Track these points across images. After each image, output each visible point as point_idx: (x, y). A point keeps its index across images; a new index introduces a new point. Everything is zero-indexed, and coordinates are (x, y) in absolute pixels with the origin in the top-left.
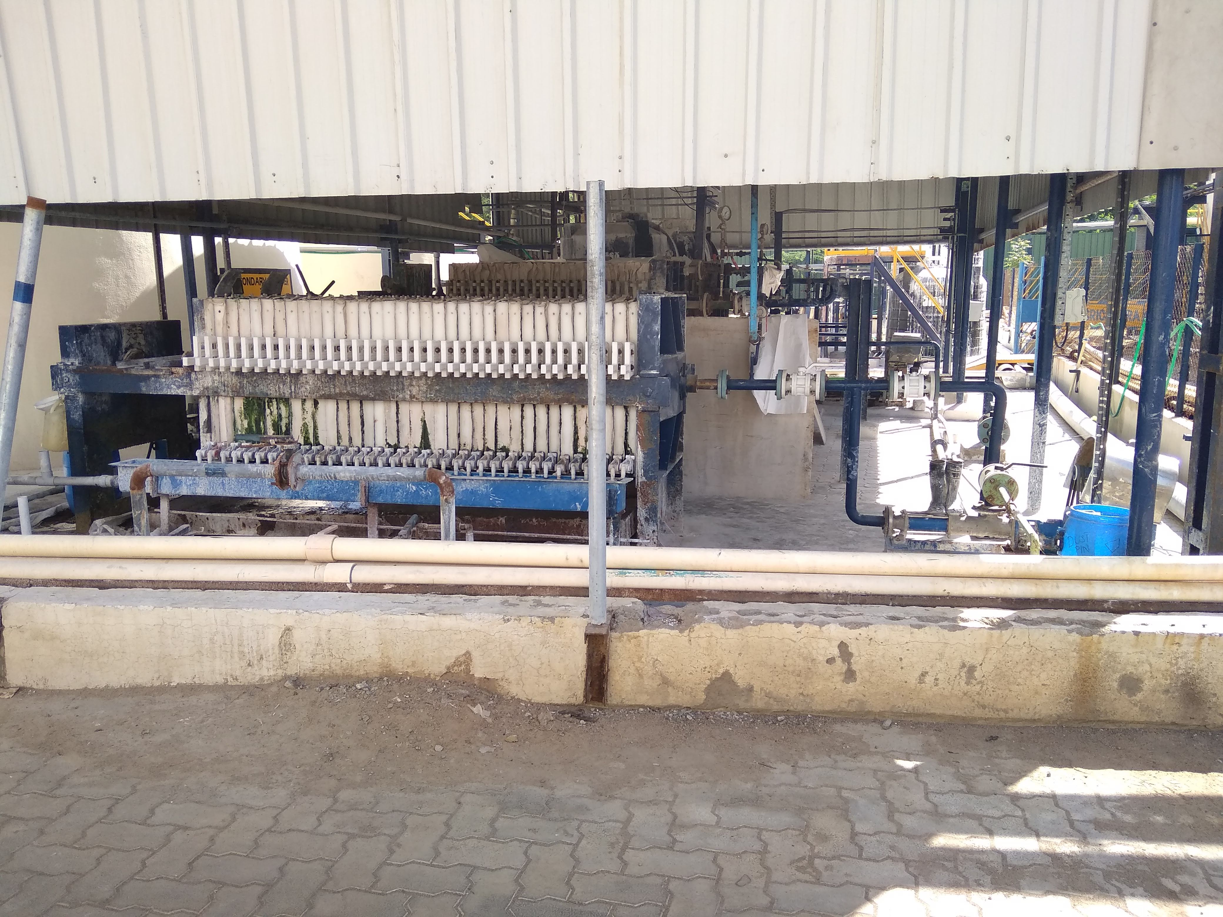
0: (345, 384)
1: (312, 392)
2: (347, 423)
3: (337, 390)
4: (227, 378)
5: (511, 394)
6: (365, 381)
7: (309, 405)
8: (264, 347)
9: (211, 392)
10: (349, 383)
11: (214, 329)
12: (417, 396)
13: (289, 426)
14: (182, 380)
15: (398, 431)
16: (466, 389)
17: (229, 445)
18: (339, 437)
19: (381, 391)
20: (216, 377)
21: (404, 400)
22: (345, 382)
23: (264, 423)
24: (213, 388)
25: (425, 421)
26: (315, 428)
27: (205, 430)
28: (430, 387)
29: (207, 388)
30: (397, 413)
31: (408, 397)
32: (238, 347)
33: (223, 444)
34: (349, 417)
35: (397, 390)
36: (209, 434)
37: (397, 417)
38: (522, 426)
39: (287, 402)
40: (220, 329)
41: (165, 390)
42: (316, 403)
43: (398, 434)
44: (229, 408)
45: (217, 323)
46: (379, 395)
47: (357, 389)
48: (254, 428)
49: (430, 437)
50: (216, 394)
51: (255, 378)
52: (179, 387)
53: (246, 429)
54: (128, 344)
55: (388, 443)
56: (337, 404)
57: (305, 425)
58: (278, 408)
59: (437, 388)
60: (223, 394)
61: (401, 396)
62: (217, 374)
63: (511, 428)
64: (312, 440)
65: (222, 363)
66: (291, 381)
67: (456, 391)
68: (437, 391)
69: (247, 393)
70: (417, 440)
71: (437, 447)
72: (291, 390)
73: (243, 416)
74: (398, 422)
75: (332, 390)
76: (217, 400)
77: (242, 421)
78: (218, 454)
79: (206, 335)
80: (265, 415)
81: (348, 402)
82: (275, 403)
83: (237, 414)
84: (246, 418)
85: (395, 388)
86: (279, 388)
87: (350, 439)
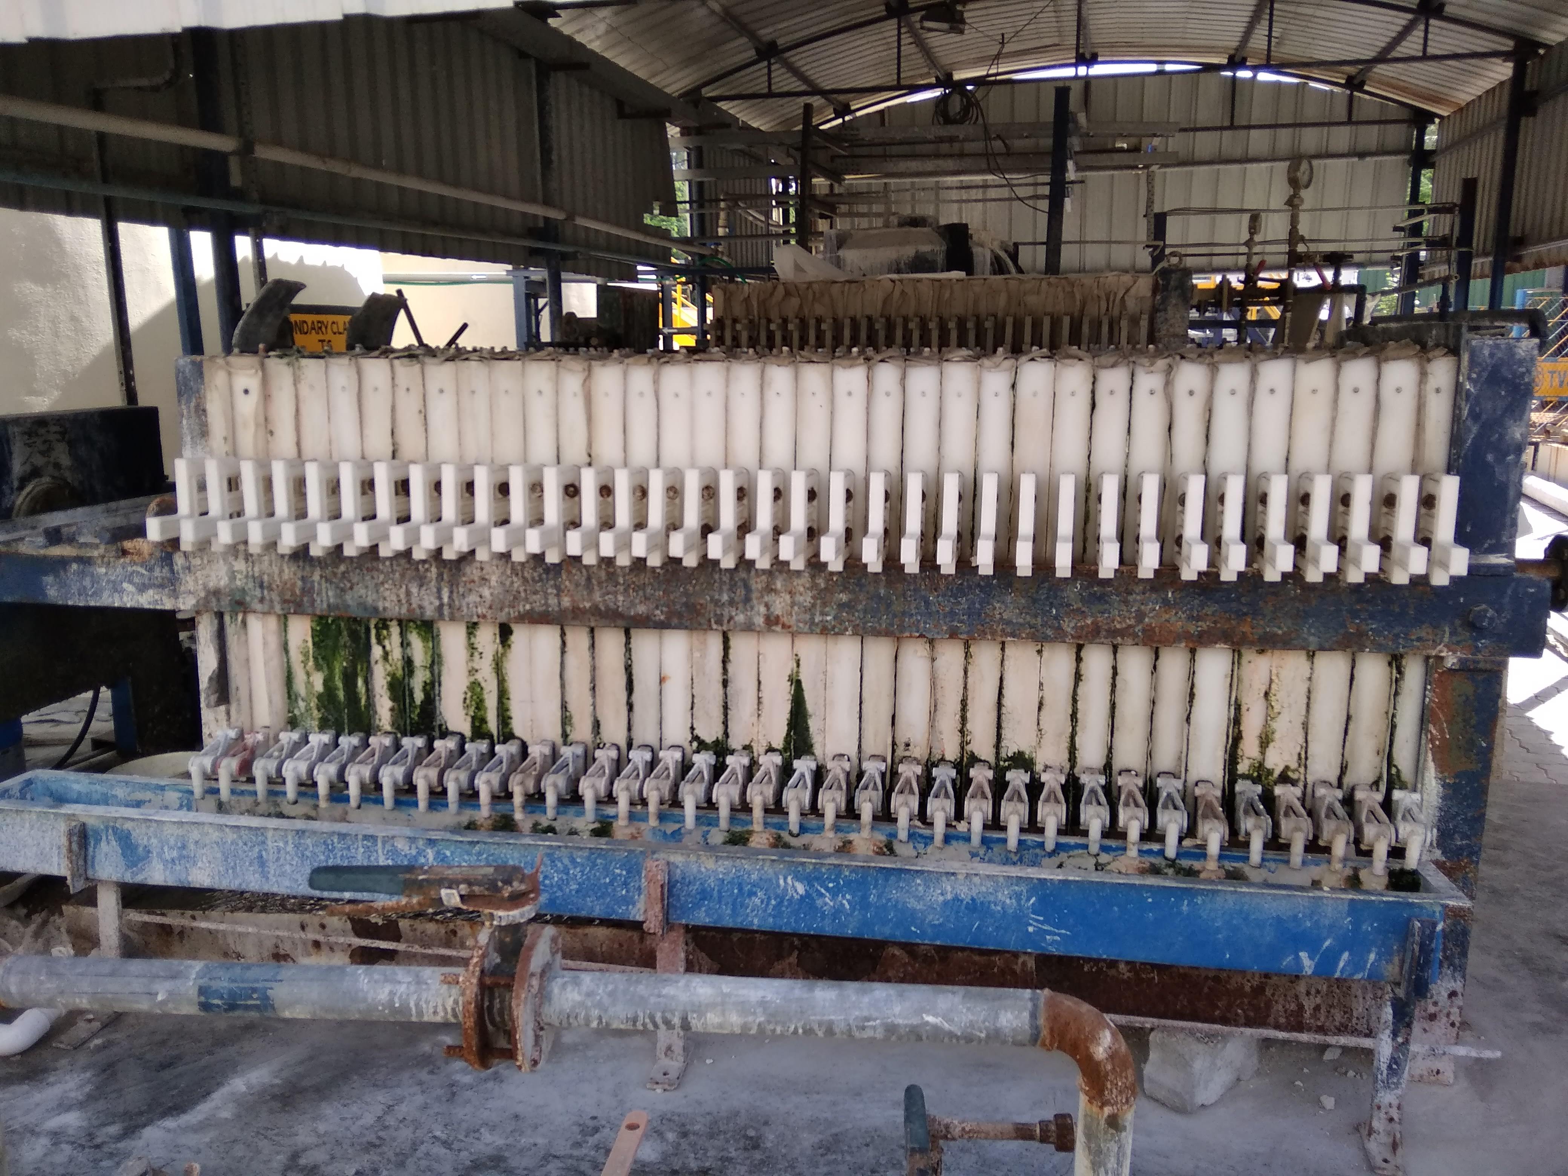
0: (589, 586)
1: (496, 606)
2: (587, 685)
3: (566, 602)
4: (267, 567)
5: (1056, 618)
6: (644, 578)
7: (487, 637)
8: (368, 486)
9: (225, 601)
10: (600, 583)
11: (232, 438)
12: (785, 619)
13: (432, 688)
14: (151, 570)
15: (726, 708)
16: (927, 603)
17: (277, 740)
18: (566, 720)
19: (686, 604)
20: (240, 565)
21: (749, 628)
22: (589, 579)
23: (367, 682)
24: (232, 593)
25: (799, 683)
26: (503, 695)
27: (214, 698)
28: (822, 596)
29: (217, 593)
30: (725, 660)
31: (759, 621)
32: (299, 486)
33: (260, 737)
34: (594, 669)
35: (732, 602)
36: (223, 708)
37: (725, 670)
38: (1075, 701)
39: (428, 628)
40: (247, 439)
41: (106, 594)
42: (505, 632)
43: (726, 715)
44: (274, 642)
45: (239, 421)
46: (680, 616)
47: (621, 598)
48: (341, 694)
49: (813, 724)
50: (241, 606)
51: (342, 568)
52: (142, 588)
53: (320, 697)
54: (28, 468)
55: (696, 738)
56: (563, 634)
57: (475, 688)
58: (405, 644)
59: (844, 597)
60: (258, 607)
61: (740, 618)
62: (241, 556)
63: (1041, 705)
64: (492, 725)
65: (256, 535)
66: (440, 576)
67: (897, 607)
68: (841, 606)
69: (321, 606)
70: (778, 733)
71: (832, 748)
72: (440, 598)
73: (311, 663)
74: (725, 683)
75: (552, 601)
76: (244, 623)
77: (308, 674)
78: (246, 767)
79: (211, 453)
80: (369, 662)
81: (592, 630)
82: (395, 630)
83: (296, 657)
84: (318, 667)
85: (725, 598)
86: (408, 593)
87: (597, 725)
